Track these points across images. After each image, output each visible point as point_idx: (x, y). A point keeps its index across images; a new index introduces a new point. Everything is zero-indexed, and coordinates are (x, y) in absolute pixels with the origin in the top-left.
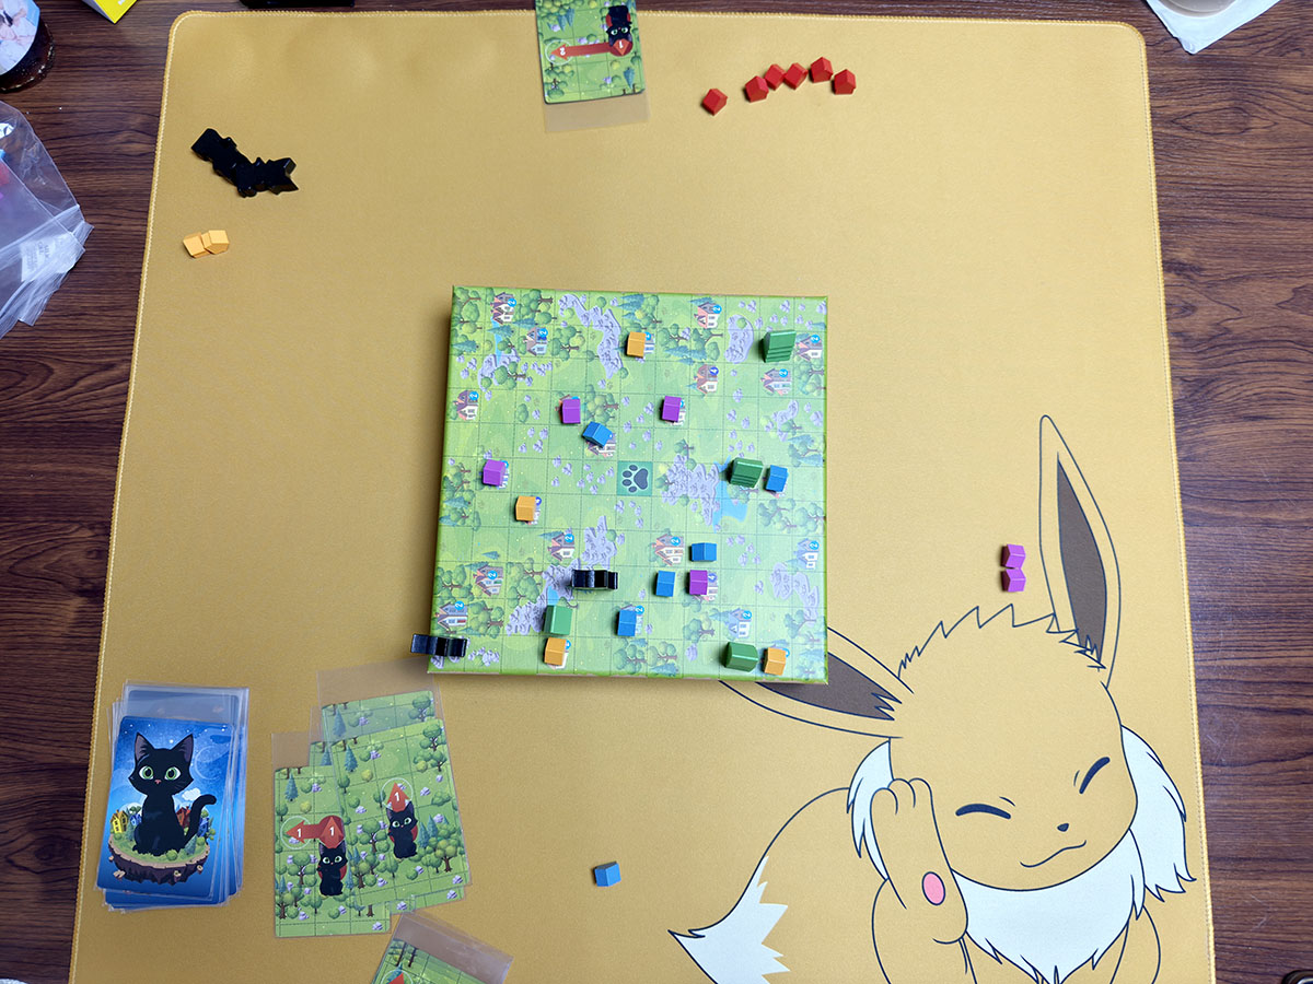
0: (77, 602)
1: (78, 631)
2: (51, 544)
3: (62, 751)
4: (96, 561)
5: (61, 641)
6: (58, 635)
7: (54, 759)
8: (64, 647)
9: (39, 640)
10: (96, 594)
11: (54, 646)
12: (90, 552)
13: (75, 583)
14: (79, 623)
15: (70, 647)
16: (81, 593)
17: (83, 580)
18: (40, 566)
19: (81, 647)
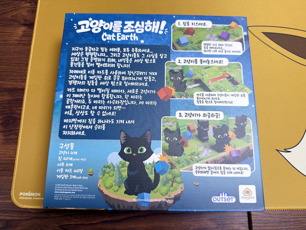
0: (23, 28)
1: (23, 39)
2: (14, 9)
3: (14, 83)
4: (31, 14)
5: (16, 42)
6: (15, 40)
7: (11, 86)
8: (17, 45)
9: (7, 42)
10: (31, 25)
11: (13, 44)
12: (29, 11)
13: (23, 22)
14: (23, 36)
15: (19, 44)
16: (25, 25)
17: (26, 21)
18: (9, 16)
19: (24, 45)
